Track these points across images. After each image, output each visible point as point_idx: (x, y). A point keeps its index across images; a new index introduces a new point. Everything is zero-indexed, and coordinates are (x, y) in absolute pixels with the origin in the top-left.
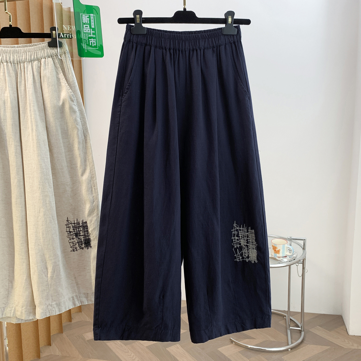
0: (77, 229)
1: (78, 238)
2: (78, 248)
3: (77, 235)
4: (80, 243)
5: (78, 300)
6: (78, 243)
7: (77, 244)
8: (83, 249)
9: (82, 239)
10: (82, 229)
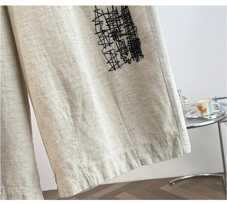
1: (119, 41)
2: (121, 61)
3: (115, 35)
4: (122, 50)
7: (119, 53)
8: (130, 63)
9: (126, 41)
10: (122, 22)
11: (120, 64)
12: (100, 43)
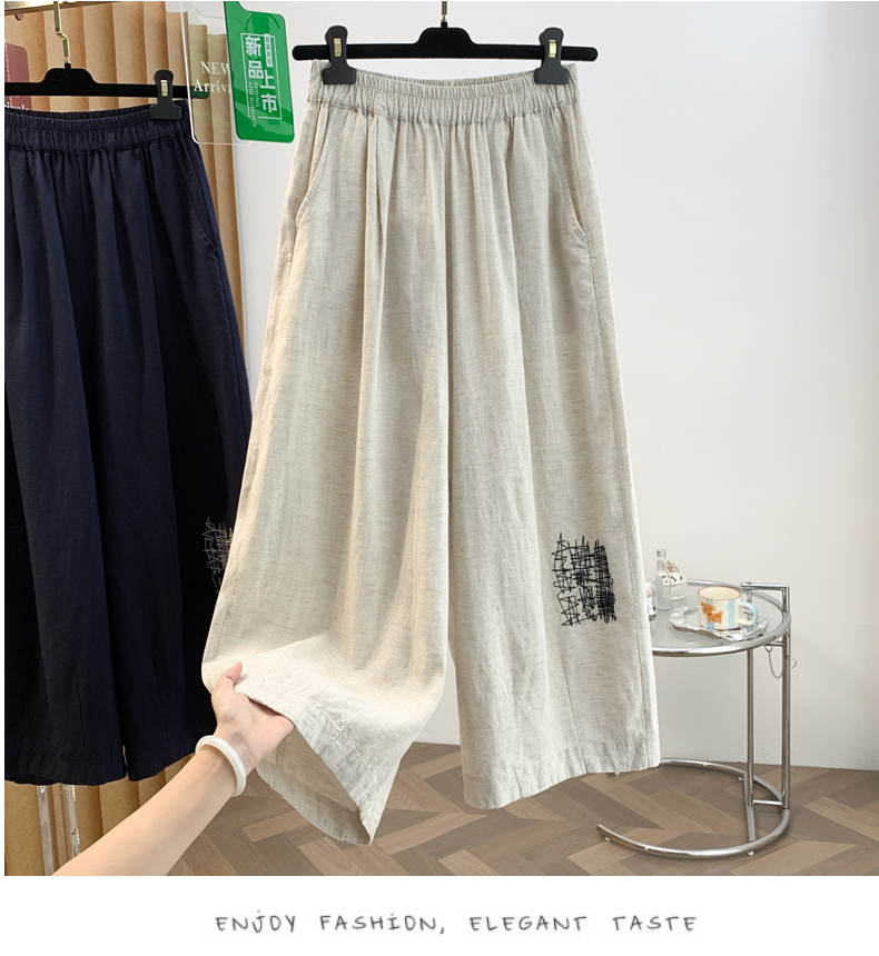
0: (583, 563)
1: (584, 587)
2: (582, 615)
3: (580, 578)
4: (587, 600)
5: (579, 759)
6: (583, 599)
7: (581, 603)
8: (594, 620)
9: (594, 590)
10: (593, 563)
11: (580, 618)
12: (557, 584)
